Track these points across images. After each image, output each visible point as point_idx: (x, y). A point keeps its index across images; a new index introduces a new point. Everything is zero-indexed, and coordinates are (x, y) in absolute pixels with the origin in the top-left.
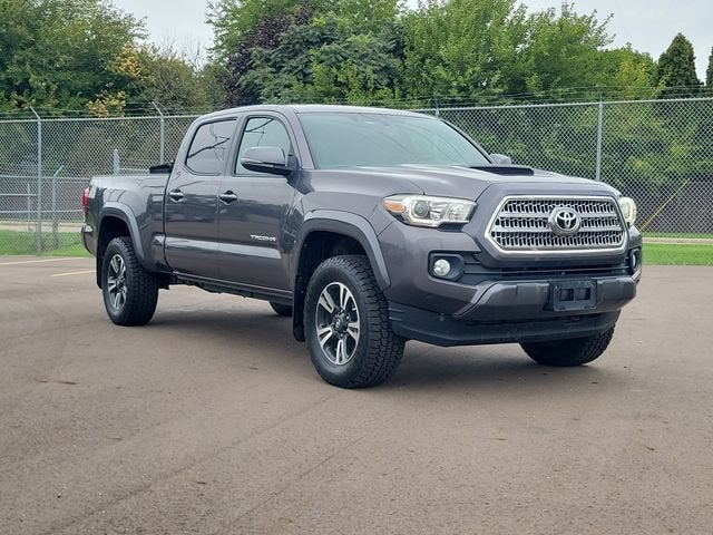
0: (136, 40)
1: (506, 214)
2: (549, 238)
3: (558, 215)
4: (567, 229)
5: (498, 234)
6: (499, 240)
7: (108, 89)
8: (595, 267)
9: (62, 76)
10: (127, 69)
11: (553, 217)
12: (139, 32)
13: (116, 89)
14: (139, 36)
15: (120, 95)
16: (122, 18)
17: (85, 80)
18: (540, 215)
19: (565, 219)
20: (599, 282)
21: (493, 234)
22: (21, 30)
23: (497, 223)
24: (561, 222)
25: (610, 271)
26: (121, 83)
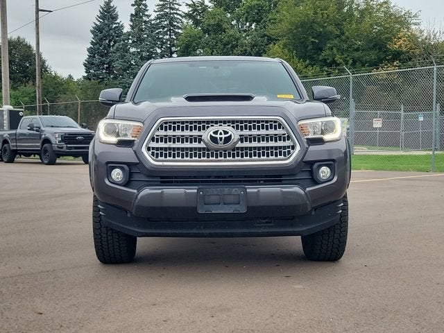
0: (413, 27)
1: (162, 133)
2: (205, 152)
3: (211, 133)
4: (221, 145)
5: (153, 148)
6: (153, 154)
7: (387, 60)
8: (253, 177)
9: (356, 55)
10: (400, 46)
11: (206, 135)
12: (414, 21)
13: (393, 60)
14: (415, 24)
15: (395, 63)
16: (403, 13)
17: (373, 56)
18: (195, 133)
19: (218, 136)
20: (248, 190)
21: (149, 149)
22: (330, 28)
23: (153, 139)
24: (214, 139)
25: (281, 181)
26: (397, 56)
